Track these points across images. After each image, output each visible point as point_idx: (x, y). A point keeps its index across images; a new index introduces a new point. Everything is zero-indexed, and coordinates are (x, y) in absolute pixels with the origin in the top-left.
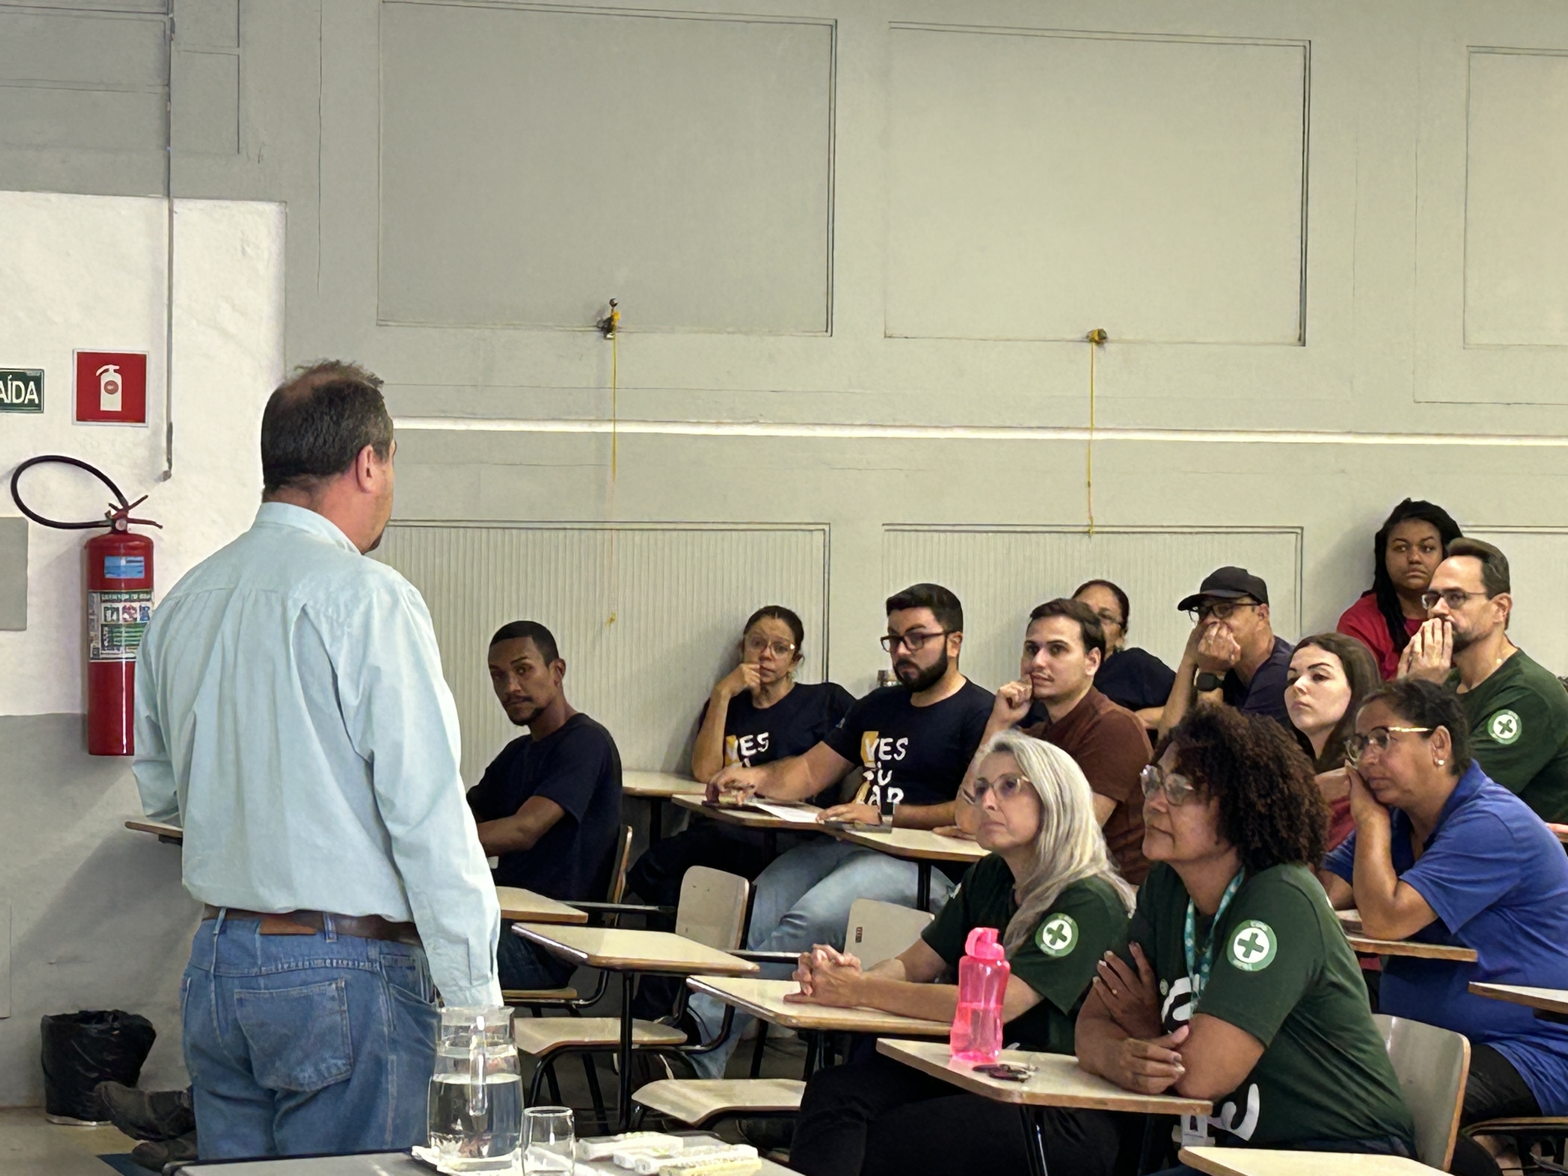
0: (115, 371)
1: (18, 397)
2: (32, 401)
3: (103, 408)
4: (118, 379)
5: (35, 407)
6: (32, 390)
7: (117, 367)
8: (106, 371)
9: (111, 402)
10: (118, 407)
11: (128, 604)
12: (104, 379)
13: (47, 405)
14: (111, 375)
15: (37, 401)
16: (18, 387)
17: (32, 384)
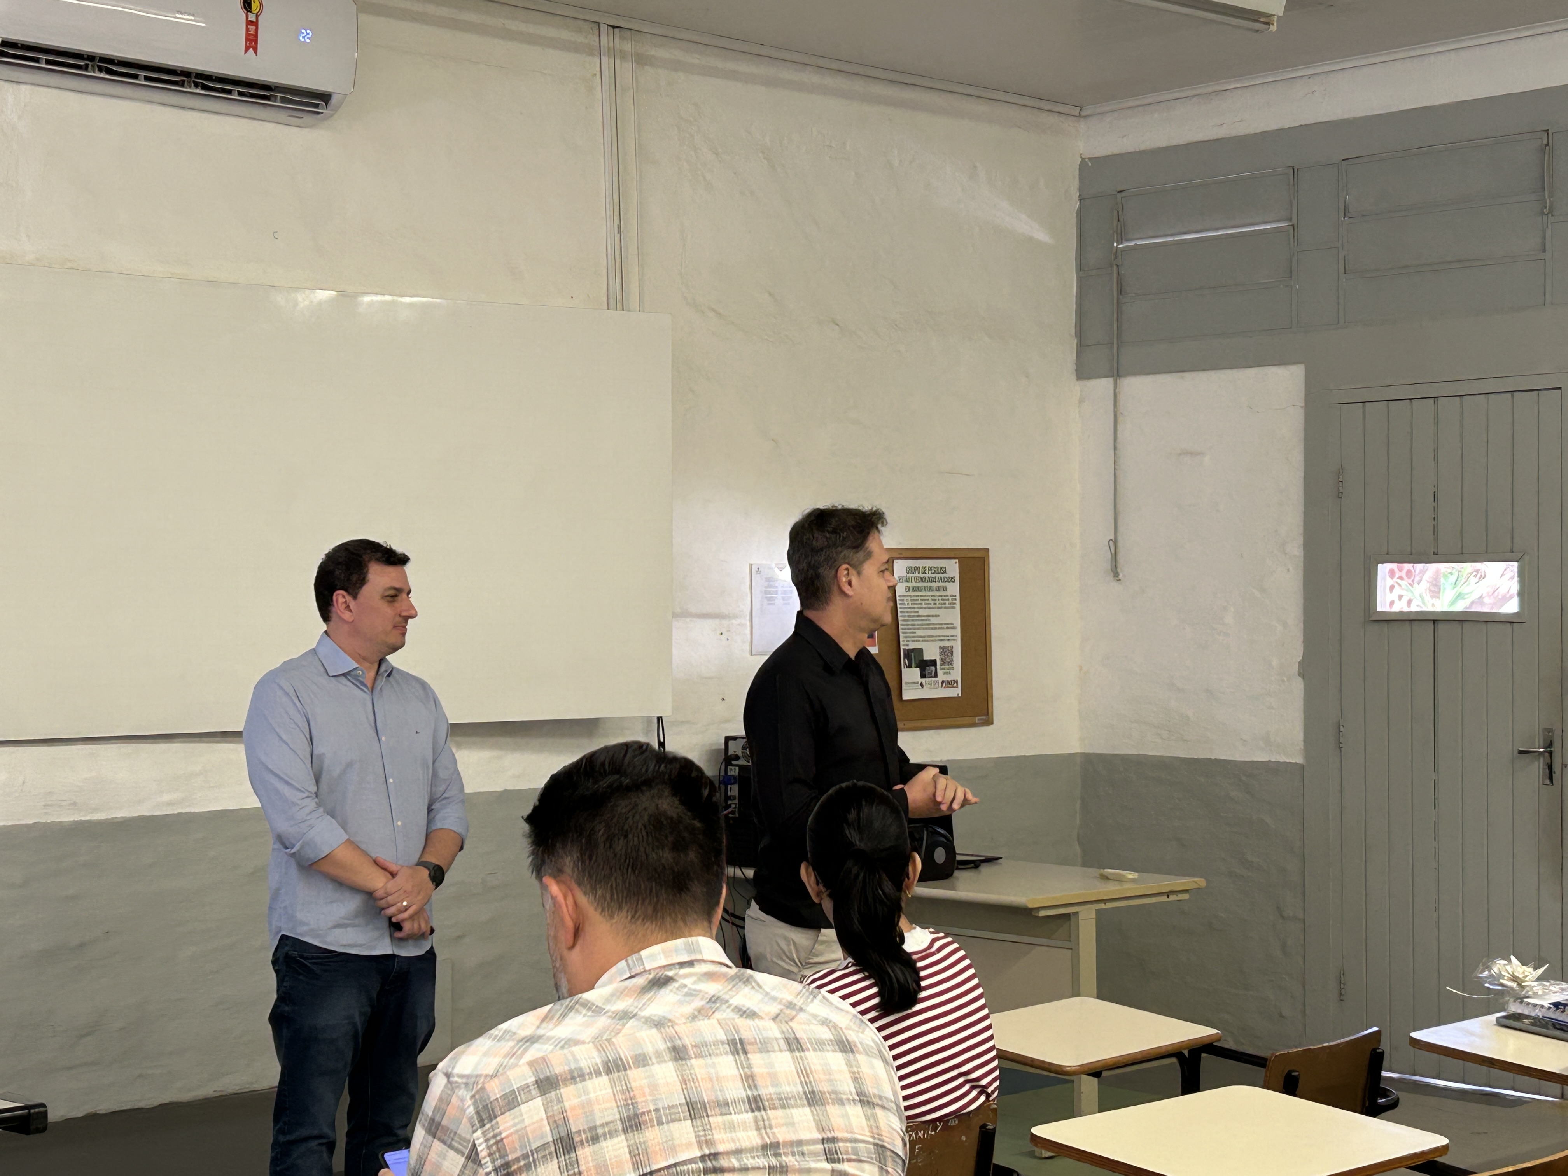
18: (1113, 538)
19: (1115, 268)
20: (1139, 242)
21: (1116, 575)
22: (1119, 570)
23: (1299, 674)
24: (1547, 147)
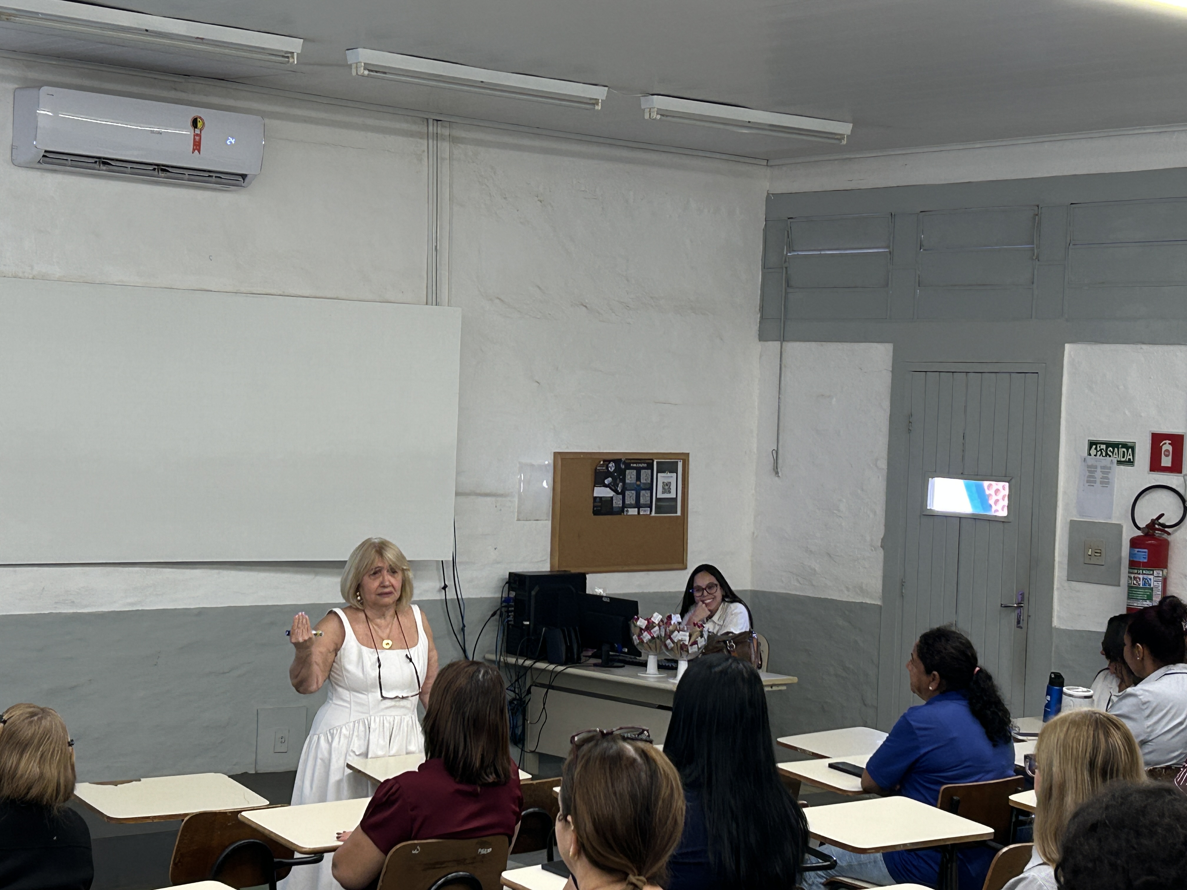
0: (1169, 444)
1: (1123, 457)
2: (1130, 459)
3: (1162, 465)
4: (1170, 448)
5: (1130, 463)
6: (1130, 454)
7: (1170, 442)
8: (1165, 443)
9: (1166, 461)
10: (1169, 464)
11: (1136, 575)
12: (1164, 448)
13: (1136, 463)
14: (1167, 446)
15: (1132, 460)
16: (1124, 452)
17: (1130, 450)
18: (776, 449)
19: (784, 269)
20: (800, 253)
21: (777, 473)
22: (779, 470)
23: (881, 546)
24: (1037, 217)
